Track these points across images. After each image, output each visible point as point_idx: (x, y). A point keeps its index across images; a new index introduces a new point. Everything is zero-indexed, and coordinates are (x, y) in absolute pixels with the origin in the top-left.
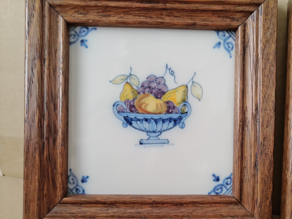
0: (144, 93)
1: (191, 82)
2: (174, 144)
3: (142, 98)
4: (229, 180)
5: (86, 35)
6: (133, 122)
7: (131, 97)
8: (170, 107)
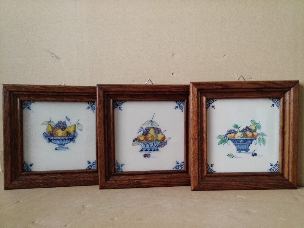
0: (57, 128)
1: (77, 124)
2: (70, 149)
3: (56, 130)
4: (95, 163)
6: (52, 140)
7: (51, 130)
8: (68, 134)
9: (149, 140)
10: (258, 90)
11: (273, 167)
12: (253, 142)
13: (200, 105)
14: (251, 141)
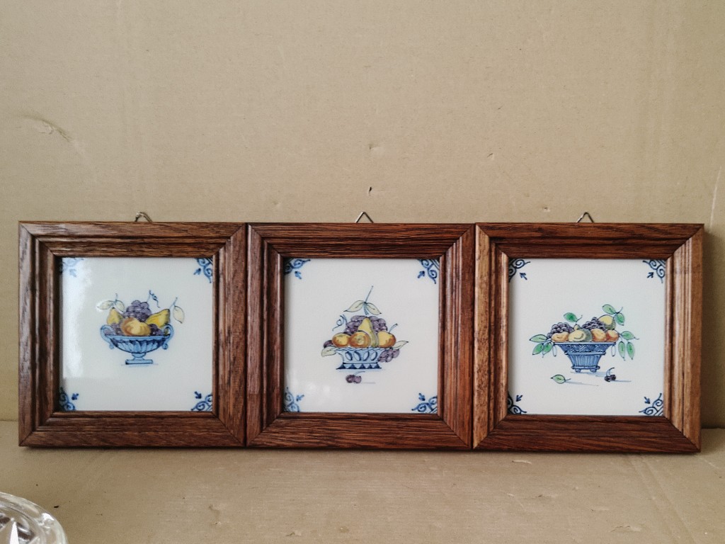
0: (129, 317)
1: (173, 307)
2: (157, 364)
3: (126, 322)
4: (211, 398)
5: (75, 265)
6: (119, 344)
7: (117, 321)
8: (153, 329)
9: (359, 344)
10: (617, 242)
11: (650, 405)
12: (608, 351)
13: (494, 272)
14: (604, 348)
